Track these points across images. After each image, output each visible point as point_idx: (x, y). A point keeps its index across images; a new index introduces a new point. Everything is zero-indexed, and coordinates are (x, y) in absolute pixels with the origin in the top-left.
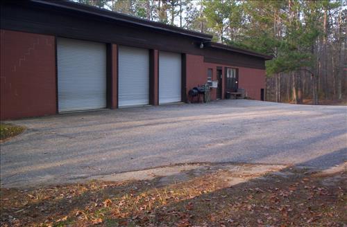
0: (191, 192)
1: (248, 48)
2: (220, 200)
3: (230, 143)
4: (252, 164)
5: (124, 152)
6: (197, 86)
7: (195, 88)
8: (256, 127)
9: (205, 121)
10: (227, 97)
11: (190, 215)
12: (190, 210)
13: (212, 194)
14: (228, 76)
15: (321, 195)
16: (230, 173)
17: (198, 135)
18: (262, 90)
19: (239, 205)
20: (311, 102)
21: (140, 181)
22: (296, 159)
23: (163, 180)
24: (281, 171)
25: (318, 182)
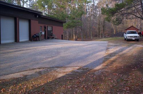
0: (42, 82)
1: (55, 18)
2: (55, 84)
3: (54, 58)
4: (65, 67)
5: (7, 65)
6: (36, 34)
7: (35, 35)
8: (63, 51)
9: (41, 49)
10: (48, 38)
11: (44, 93)
12: (43, 90)
13: (51, 82)
14: (48, 30)
15: (96, 79)
16: (57, 72)
17: (40, 55)
18: (62, 35)
19: (64, 86)
20: (81, 40)
21: (17, 78)
22: (83, 64)
23: (28, 77)
24: (78, 69)
25: (93, 73)
